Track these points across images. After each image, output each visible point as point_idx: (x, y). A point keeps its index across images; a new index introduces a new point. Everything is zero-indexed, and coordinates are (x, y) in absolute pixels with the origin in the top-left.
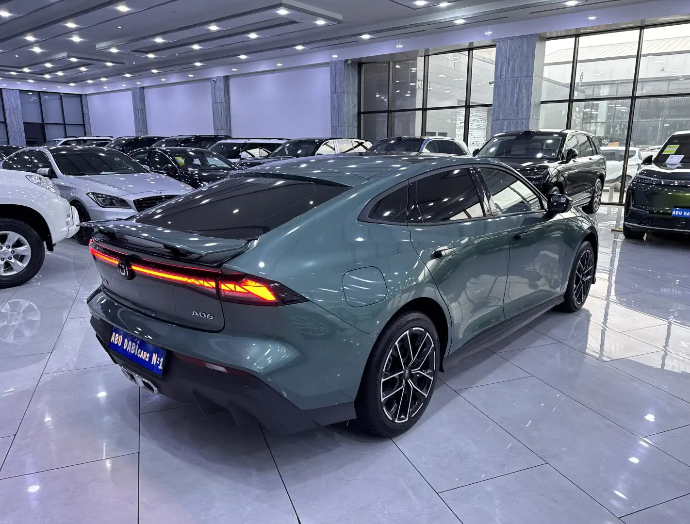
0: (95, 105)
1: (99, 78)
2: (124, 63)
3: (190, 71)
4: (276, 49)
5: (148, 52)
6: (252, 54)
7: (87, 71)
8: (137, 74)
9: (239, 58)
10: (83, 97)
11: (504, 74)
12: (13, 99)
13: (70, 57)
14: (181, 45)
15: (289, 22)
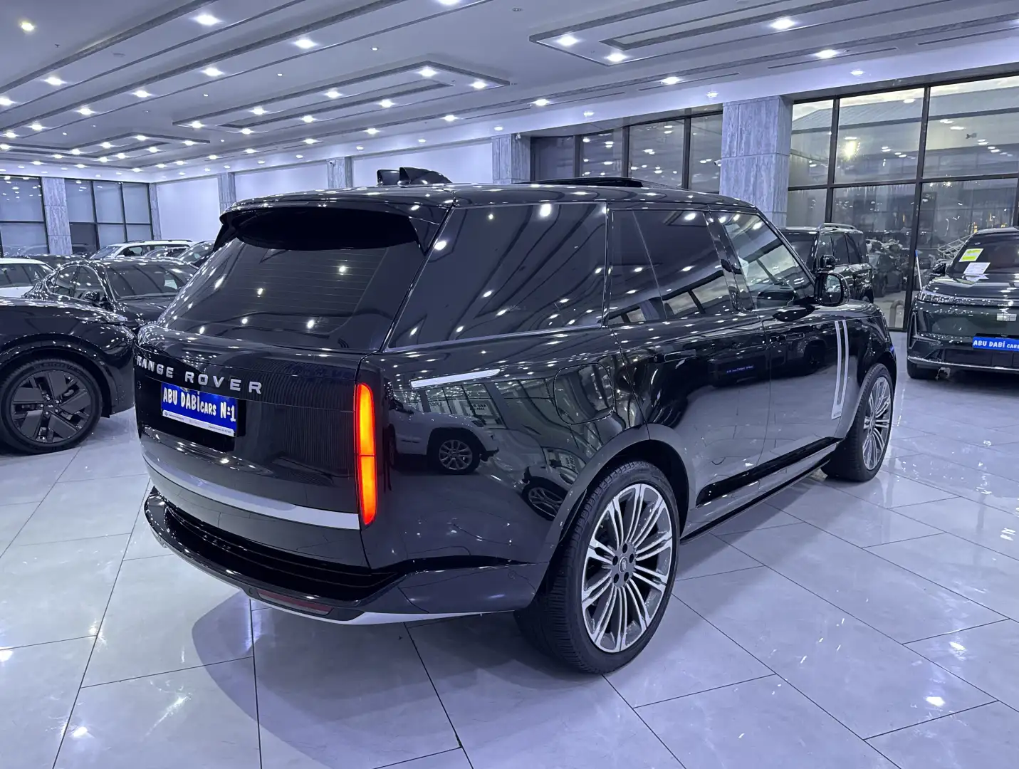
0: (166, 196)
1: (174, 161)
3: (299, 150)
4: (417, 119)
5: (241, 127)
6: (384, 128)
7: (158, 152)
8: (225, 155)
9: (367, 133)
10: (150, 187)
11: (735, 150)
12: (56, 191)
13: (136, 134)
14: (288, 117)
15: (436, 85)
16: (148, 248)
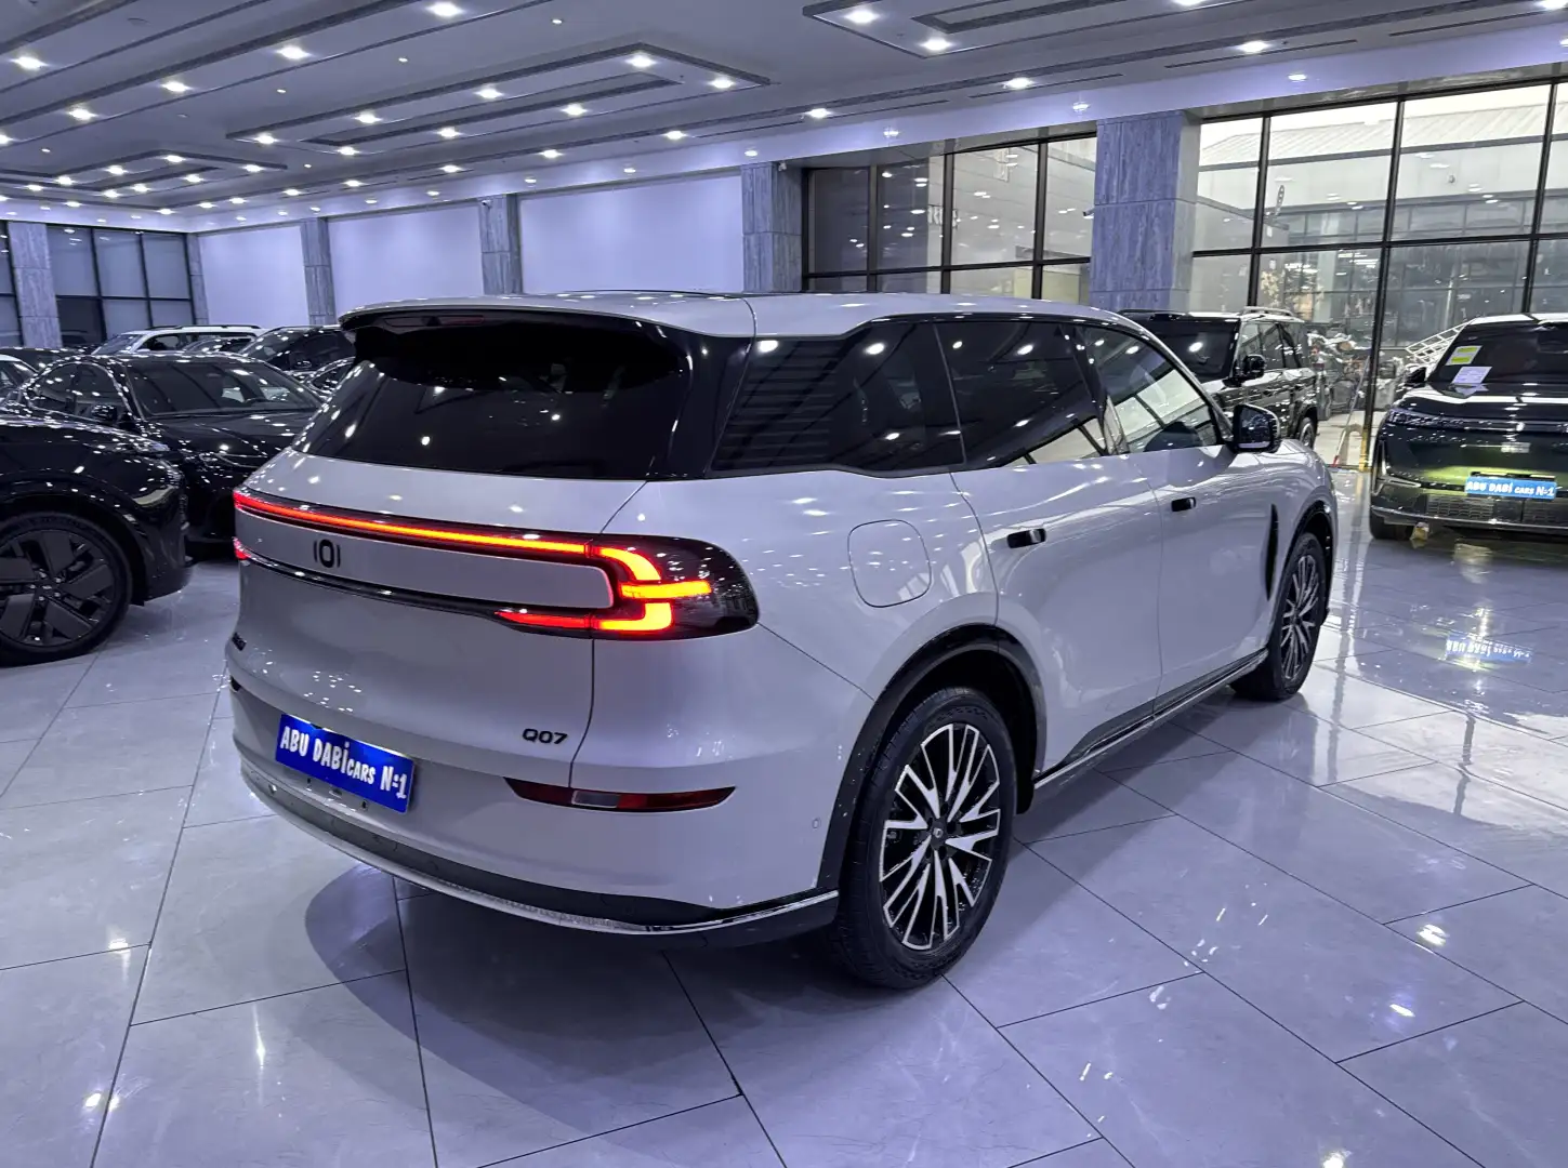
0: (216, 256)
1: (229, 197)
2: (285, 167)
3: (434, 183)
4: (623, 137)
5: (340, 144)
6: (570, 149)
7: (202, 183)
8: (313, 190)
9: (542, 157)
10: (190, 238)
11: (1115, 194)
12: (32, 244)
13: (167, 153)
14: (415, 130)
15: (654, 82)
16: (189, 338)
